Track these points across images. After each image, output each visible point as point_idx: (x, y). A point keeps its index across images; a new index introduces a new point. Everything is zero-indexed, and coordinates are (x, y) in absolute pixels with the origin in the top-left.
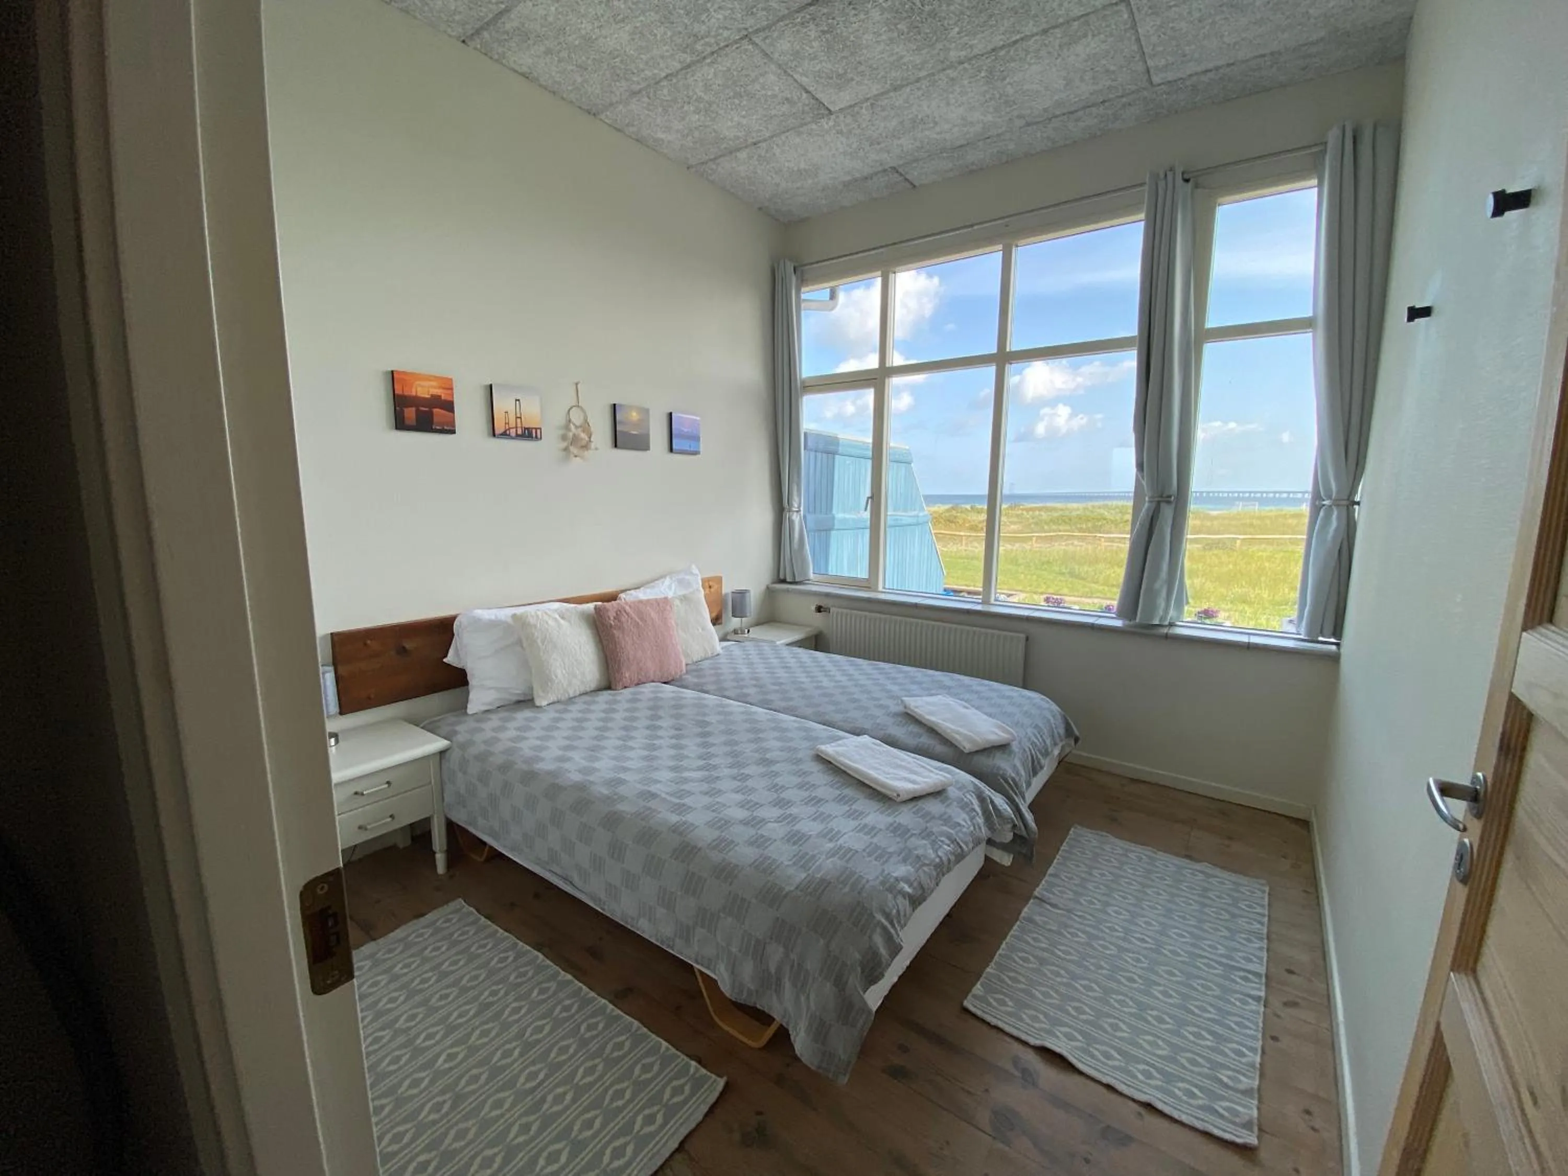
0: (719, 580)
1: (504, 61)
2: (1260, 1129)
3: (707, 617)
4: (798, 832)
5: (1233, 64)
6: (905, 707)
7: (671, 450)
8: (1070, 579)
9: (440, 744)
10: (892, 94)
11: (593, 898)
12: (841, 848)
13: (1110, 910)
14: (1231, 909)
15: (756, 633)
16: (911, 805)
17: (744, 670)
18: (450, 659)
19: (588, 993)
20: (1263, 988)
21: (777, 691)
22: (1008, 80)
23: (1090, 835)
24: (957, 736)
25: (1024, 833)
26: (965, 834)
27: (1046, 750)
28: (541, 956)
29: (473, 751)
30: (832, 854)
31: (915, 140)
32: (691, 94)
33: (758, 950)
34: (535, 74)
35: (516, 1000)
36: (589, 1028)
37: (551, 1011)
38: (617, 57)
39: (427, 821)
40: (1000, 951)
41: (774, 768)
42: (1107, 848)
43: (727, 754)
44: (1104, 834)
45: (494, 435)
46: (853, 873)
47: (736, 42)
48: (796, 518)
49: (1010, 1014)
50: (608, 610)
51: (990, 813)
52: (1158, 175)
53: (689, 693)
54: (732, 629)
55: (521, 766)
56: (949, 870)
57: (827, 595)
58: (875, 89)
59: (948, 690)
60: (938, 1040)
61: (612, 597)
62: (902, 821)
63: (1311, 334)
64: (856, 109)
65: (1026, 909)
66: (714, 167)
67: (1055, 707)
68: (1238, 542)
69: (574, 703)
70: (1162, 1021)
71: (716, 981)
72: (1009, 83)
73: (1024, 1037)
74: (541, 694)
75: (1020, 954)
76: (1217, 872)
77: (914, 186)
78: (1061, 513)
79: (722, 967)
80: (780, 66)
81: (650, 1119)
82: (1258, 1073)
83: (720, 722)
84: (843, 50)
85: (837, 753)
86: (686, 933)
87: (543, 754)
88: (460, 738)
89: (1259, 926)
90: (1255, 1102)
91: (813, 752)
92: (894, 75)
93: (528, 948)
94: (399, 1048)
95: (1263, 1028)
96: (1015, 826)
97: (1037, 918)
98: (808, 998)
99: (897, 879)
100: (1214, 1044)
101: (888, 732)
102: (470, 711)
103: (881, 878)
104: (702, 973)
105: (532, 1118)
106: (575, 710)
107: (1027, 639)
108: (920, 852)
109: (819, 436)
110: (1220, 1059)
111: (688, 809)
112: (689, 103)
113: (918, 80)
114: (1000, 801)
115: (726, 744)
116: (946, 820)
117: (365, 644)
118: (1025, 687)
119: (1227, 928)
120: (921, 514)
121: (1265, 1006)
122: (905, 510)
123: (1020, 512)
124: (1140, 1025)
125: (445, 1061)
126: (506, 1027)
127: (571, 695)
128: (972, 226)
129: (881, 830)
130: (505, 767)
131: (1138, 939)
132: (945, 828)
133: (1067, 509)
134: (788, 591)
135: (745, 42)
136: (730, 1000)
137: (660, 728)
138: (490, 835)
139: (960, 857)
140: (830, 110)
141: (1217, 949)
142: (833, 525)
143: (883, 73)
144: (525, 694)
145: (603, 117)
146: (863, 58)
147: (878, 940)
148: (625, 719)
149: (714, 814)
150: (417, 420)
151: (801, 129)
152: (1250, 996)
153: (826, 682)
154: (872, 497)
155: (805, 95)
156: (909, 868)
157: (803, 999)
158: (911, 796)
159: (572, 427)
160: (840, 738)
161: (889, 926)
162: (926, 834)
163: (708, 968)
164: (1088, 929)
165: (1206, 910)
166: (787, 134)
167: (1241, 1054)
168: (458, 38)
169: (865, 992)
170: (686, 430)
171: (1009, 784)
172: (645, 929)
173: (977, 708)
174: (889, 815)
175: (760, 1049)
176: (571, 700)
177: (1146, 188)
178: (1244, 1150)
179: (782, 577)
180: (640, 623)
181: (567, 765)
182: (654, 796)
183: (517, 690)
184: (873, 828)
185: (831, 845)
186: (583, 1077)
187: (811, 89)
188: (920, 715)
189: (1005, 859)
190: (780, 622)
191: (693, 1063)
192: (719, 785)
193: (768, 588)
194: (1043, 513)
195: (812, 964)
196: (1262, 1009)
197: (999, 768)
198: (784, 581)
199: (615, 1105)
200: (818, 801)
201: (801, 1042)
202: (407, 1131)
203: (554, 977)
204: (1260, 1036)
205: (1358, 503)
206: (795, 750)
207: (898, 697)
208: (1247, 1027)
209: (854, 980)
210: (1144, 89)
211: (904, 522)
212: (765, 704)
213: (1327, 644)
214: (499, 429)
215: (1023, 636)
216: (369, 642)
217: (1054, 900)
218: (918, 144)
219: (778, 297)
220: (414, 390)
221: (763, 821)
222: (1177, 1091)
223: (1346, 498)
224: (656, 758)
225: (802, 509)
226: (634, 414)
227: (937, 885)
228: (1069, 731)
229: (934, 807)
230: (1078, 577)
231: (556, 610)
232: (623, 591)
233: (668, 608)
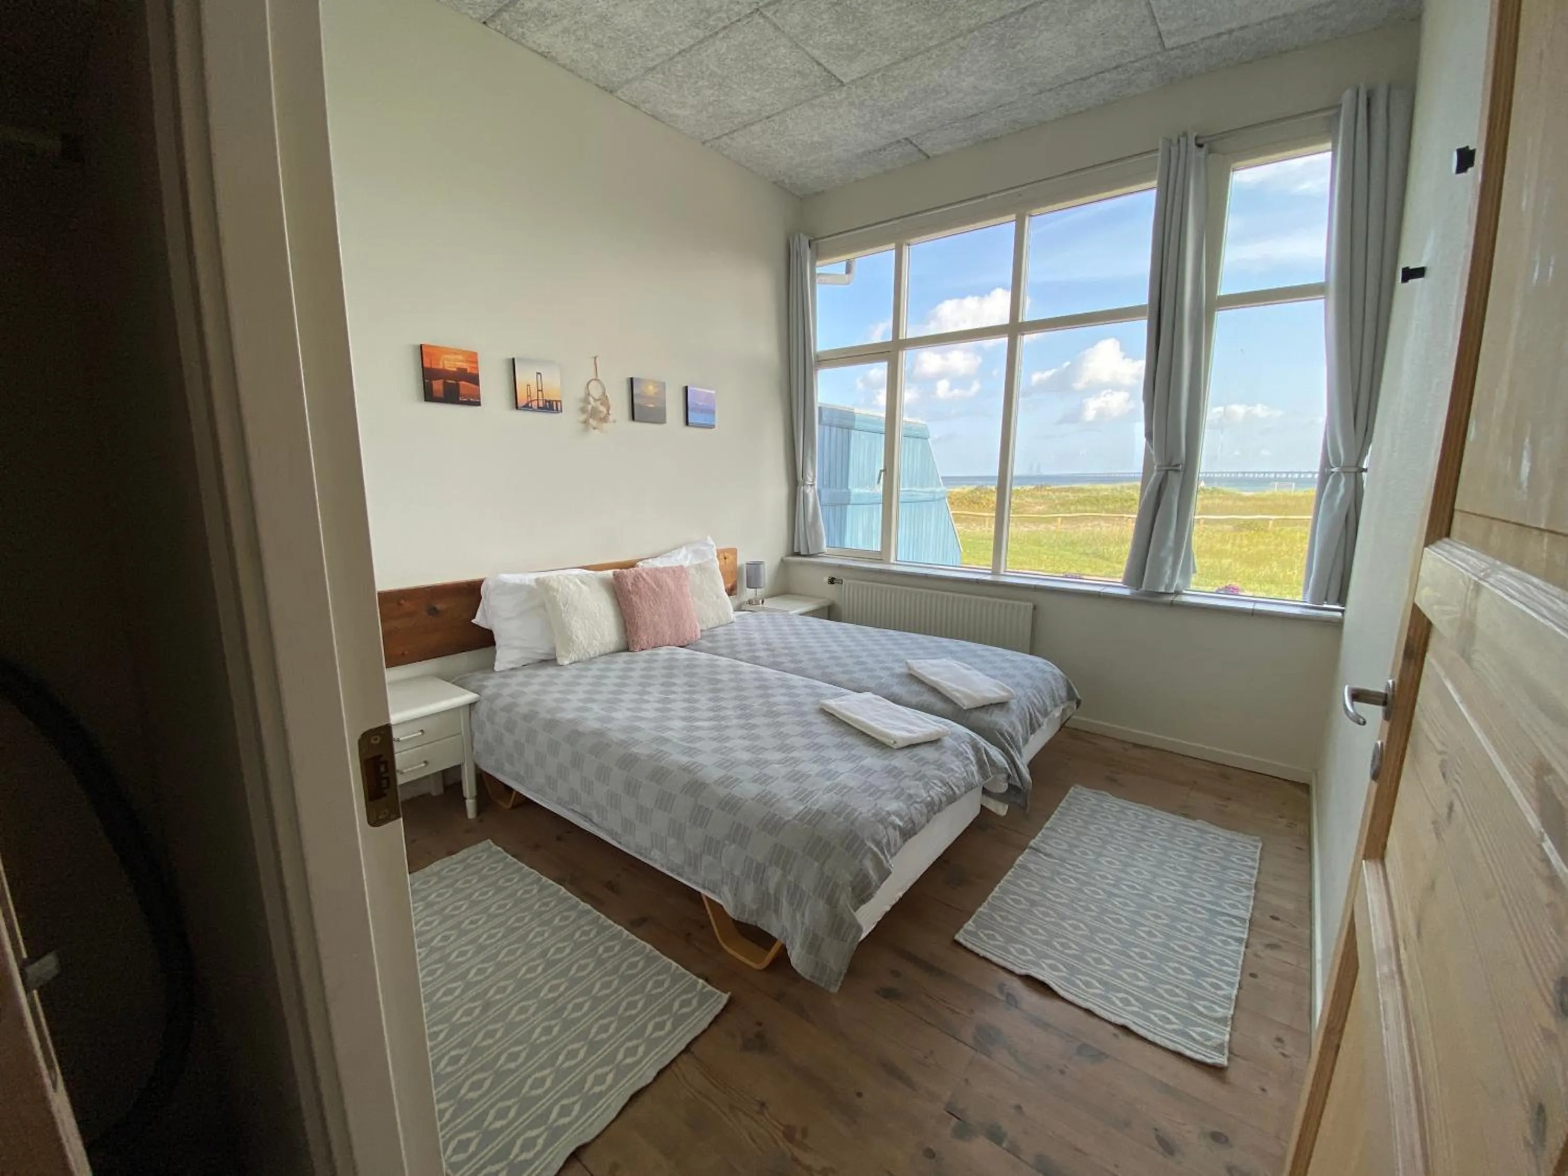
0: (734, 552)
1: (524, 41)
2: (1231, 1052)
3: (722, 587)
4: (799, 772)
5: (1246, 27)
6: (910, 669)
7: (687, 423)
8: (1094, 560)
9: (468, 697)
10: (903, 64)
11: (611, 833)
12: (837, 785)
13: (1103, 860)
14: (1222, 862)
15: (768, 604)
16: (906, 752)
17: (757, 636)
18: (478, 620)
19: (605, 921)
20: (1246, 931)
21: (786, 655)
22: (1019, 47)
23: (1091, 794)
24: (958, 695)
25: (1019, 785)
26: (956, 778)
27: (1046, 710)
28: (563, 889)
29: (500, 703)
30: (829, 790)
31: (928, 109)
32: (704, 69)
33: (758, 873)
34: (554, 54)
35: (539, 925)
36: (607, 950)
37: (572, 935)
38: (633, 33)
39: (458, 769)
40: (993, 893)
41: (780, 719)
42: (1105, 805)
43: (735, 708)
44: (1104, 793)
45: (517, 407)
46: (847, 806)
47: (747, 16)
48: (810, 492)
49: (999, 947)
50: (626, 577)
51: (985, 762)
52: (1171, 141)
53: (703, 656)
54: (747, 600)
55: (544, 715)
56: (939, 810)
57: (840, 567)
58: (886, 59)
59: (951, 653)
60: (929, 968)
61: (632, 565)
62: (897, 765)
63: (1323, 300)
64: (868, 79)
65: (1021, 858)
66: (729, 141)
67: (1057, 671)
68: (1271, 522)
69: (595, 663)
70: (1144, 957)
71: (721, 906)
72: (1020, 51)
73: (1010, 966)
74: (563, 653)
75: (1012, 897)
76: (1212, 828)
77: (928, 157)
78: (1087, 494)
79: (726, 889)
80: (791, 39)
81: (659, 1026)
82: (1233, 1004)
83: (731, 680)
84: (853, 22)
85: (840, 705)
86: (693, 861)
87: (565, 705)
88: (487, 692)
89: (1248, 877)
90: (1229, 1029)
91: (818, 707)
92: (904, 45)
93: (551, 882)
94: (436, 962)
95: (1243, 966)
96: (1009, 776)
97: (1032, 866)
98: (803, 915)
99: (889, 813)
100: (1193, 978)
101: (891, 690)
102: (496, 668)
103: (873, 811)
104: (708, 898)
105: (553, 1022)
106: (595, 669)
107: (1035, 608)
108: (912, 791)
109: (833, 411)
110: (1198, 991)
111: (697, 752)
112: (703, 78)
113: (928, 50)
114: (995, 753)
115: (735, 698)
116: (940, 766)
117: (400, 604)
118: (1031, 653)
119: (1215, 878)
120: (938, 490)
121: (1246, 947)
122: (922, 486)
123: (1045, 493)
124: (1123, 959)
125: (476, 974)
126: (531, 947)
127: (592, 656)
128: (985, 196)
129: (875, 771)
130: (528, 717)
131: (1128, 886)
132: (937, 772)
133: (1095, 490)
134: (801, 563)
135: (756, 16)
136: (734, 920)
137: (674, 684)
138: (516, 780)
139: (952, 799)
140: (842, 82)
141: (1204, 896)
142: (849, 500)
143: (893, 43)
144: (549, 654)
145: (619, 93)
146: (873, 29)
147: (869, 864)
148: (642, 677)
149: (723, 757)
150: (445, 394)
151: (814, 102)
152: (1231, 937)
153: (834, 647)
154: (885, 470)
155: (816, 67)
156: (901, 804)
157: (798, 916)
158: (907, 744)
159: (591, 400)
160: (842, 695)
161: (879, 853)
162: (919, 777)
163: (713, 892)
164: (1079, 876)
165: (1198, 862)
166: (800, 107)
167: (1218, 987)
168: (478, 20)
169: (855, 910)
170: (701, 404)
171: (1006, 739)
172: (656, 860)
173: (980, 670)
174: (885, 759)
175: (765, 970)
176: (591, 660)
177: (1159, 154)
178: (1215, 1070)
179: (796, 551)
180: (657, 589)
181: (586, 714)
182: (666, 741)
183: (541, 650)
184: (869, 770)
185: (828, 783)
186: (600, 990)
187: (822, 61)
188: (923, 676)
189: (1001, 809)
190: (794, 594)
191: (701, 981)
192: (728, 732)
193: (782, 561)
194: (1069, 494)
195: (808, 884)
196: (1243, 949)
197: (996, 723)
198: (798, 554)
199: (628, 1014)
200: (820, 747)
201: (797, 956)
202: (441, 1031)
203: (574, 907)
204: (1239, 972)
205: (1366, 470)
206: (800, 704)
207: (901, 661)
208: (1227, 965)
209: (844, 899)
210: (1158, 53)
211: (921, 498)
212: (775, 665)
213: (1331, 610)
214: (522, 401)
215: (1030, 605)
216: (402, 602)
217: (1048, 850)
218: (930, 114)
219: (793, 272)
220: (441, 363)
221: (767, 763)
222: (1152, 1017)
223: (1354, 463)
224: (670, 710)
225: (816, 482)
226: (651, 387)
227: (928, 821)
228: (1071, 695)
229: (928, 753)
230: (1102, 557)
231: (577, 576)
232: (641, 560)
233: (683, 575)
